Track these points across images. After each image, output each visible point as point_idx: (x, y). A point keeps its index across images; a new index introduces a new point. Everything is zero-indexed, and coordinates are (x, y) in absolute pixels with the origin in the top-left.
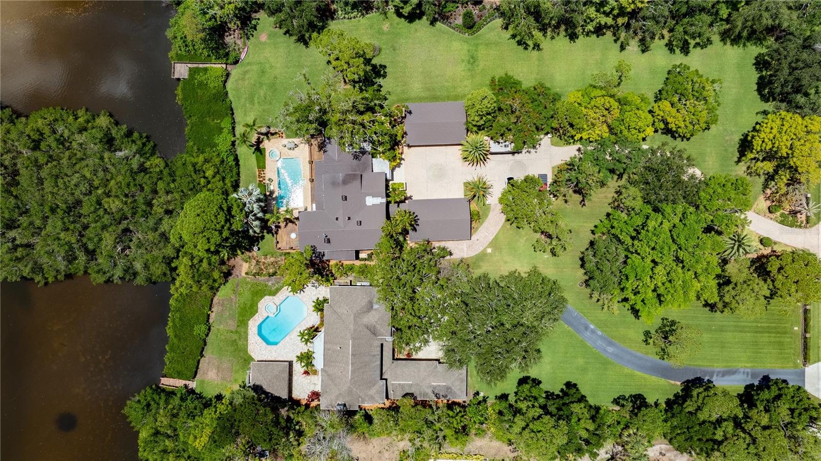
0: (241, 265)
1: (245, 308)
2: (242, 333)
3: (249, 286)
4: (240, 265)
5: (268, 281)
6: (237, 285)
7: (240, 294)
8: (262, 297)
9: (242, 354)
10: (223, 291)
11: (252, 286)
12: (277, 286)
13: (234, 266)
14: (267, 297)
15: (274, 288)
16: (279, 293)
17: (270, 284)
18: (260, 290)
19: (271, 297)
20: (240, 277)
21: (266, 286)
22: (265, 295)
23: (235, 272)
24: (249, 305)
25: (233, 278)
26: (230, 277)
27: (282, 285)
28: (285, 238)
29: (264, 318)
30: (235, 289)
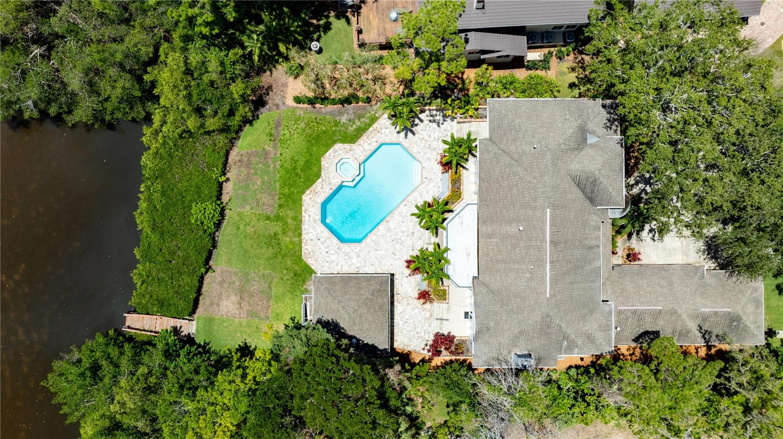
0: (285, 85)
1: (295, 168)
2: (290, 221)
3: (302, 125)
4: (283, 85)
5: (340, 113)
6: (278, 124)
7: (283, 142)
8: (328, 146)
9: (289, 263)
10: (249, 138)
11: (307, 124)
12: (358, 123)
13: (270, 88)
14: (338, 146)
15: (352, 129)
16: (364, 137)
17: (344, 119)
18: (325, 132)
19: (347, 146)
20: (282, 107)
21: (336, 124)
22: (335, 142)
23: (273, 99)
24: (302, 161)
25: (270, 110)
26: (262, 110)
27: (367, 121)
28: (375, 22)
29: (334, 188)
30: (273, 131)
